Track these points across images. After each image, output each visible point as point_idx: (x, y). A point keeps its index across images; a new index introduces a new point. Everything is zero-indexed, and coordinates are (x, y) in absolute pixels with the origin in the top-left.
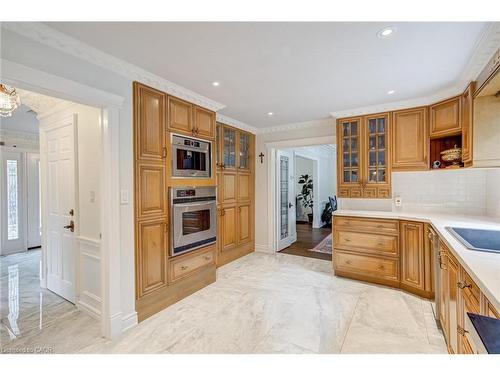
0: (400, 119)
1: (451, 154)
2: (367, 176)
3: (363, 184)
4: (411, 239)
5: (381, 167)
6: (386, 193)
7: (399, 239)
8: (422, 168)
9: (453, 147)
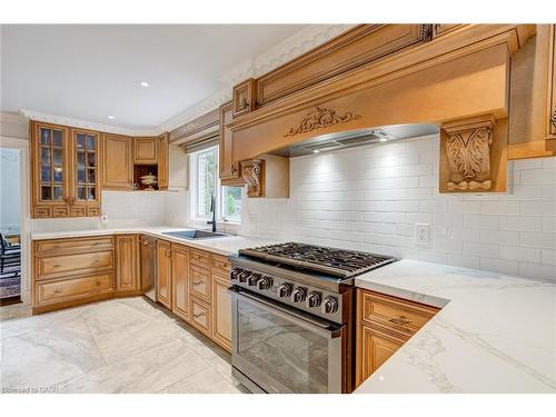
0: (109, 142)
1: (149, 179)
2: (75, 193)
3: (69, 202)
4: (125, 251)
5: (90, 185)
6: (97, 212)
7: (114, 253)
8: (128, 189)
9: (148, 174)
